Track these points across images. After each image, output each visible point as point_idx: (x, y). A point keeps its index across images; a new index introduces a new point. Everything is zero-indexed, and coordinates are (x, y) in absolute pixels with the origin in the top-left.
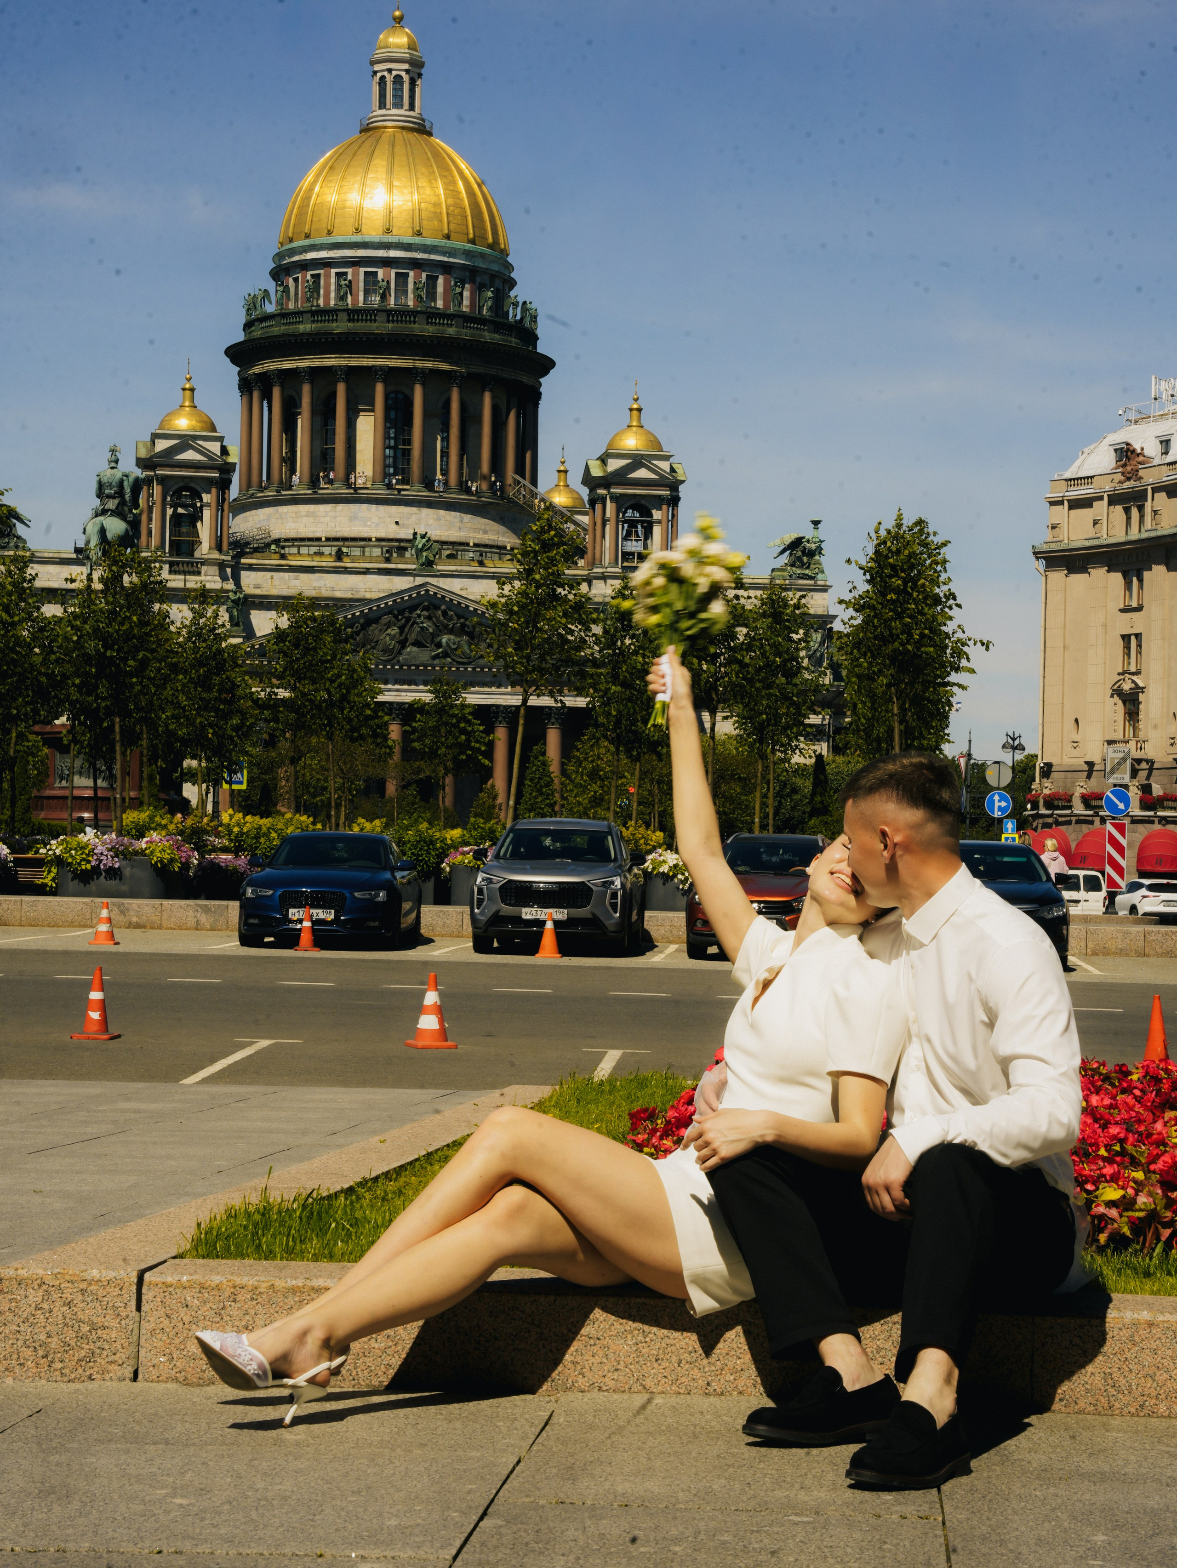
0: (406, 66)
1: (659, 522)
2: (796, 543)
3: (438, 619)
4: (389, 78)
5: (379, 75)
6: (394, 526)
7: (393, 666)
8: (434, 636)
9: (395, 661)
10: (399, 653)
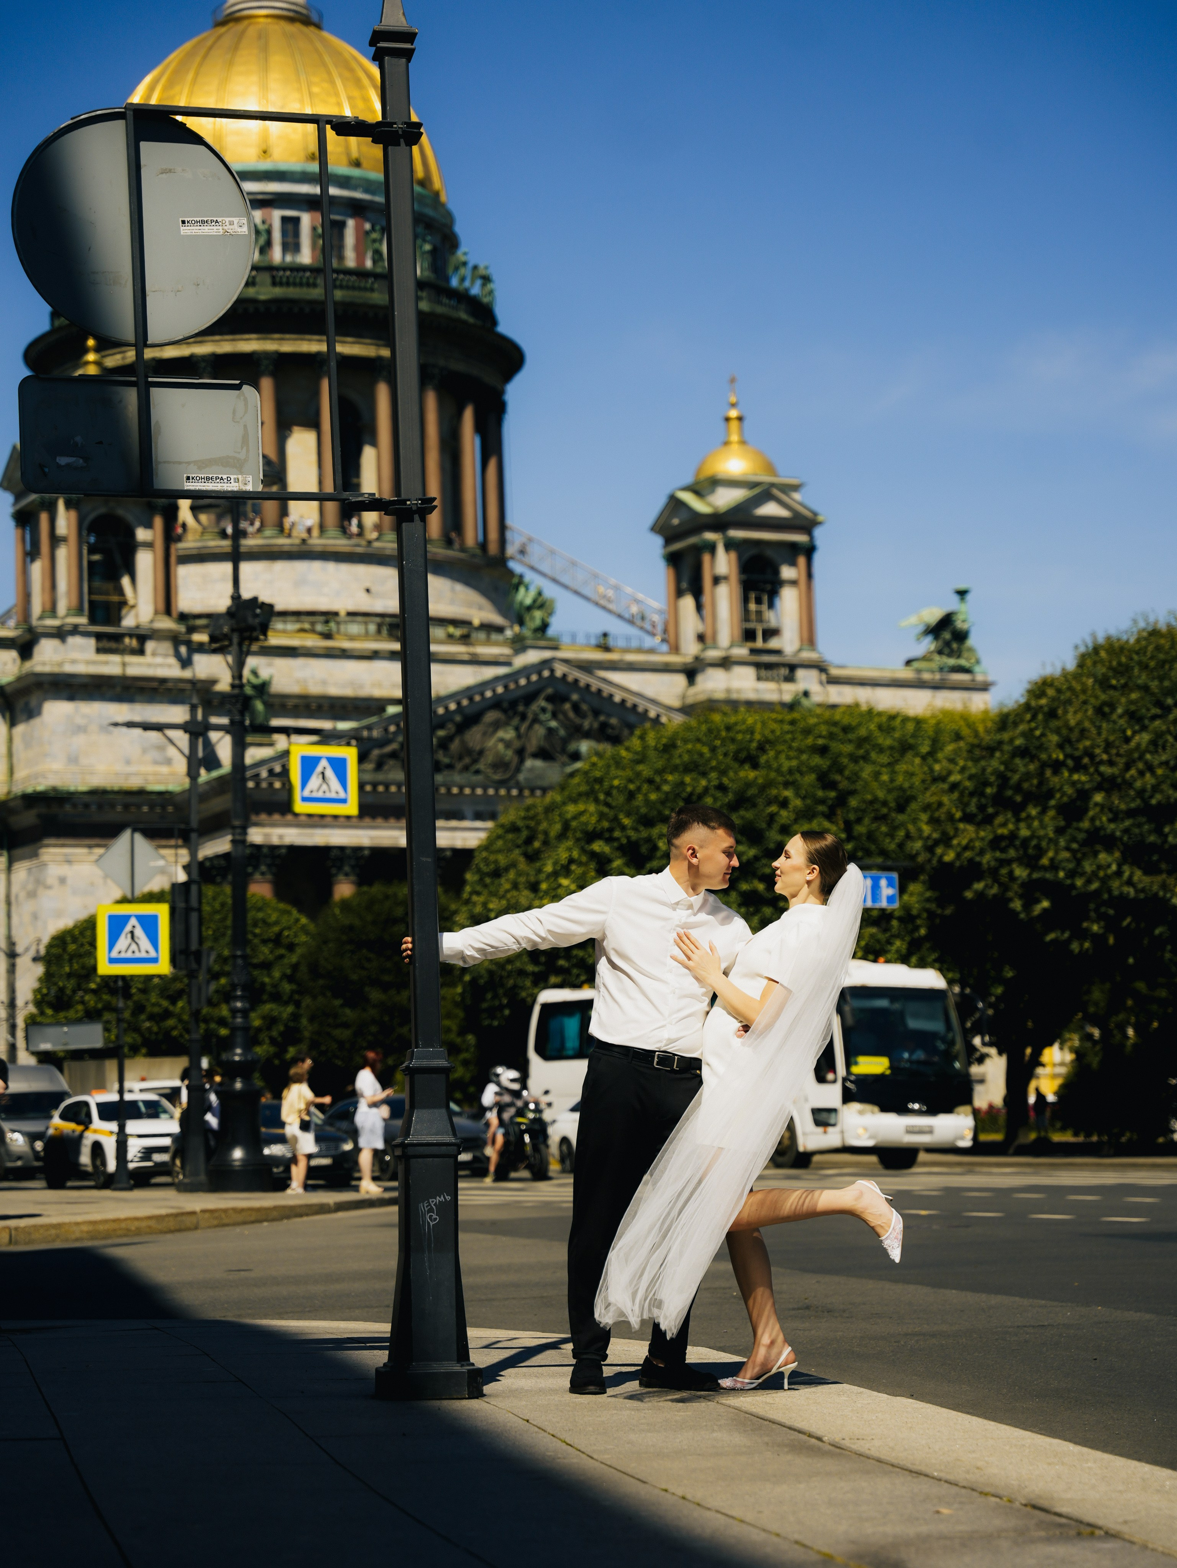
1: (794, 583)
3: (565, 714)
6: (364, 595)
7: (509, 791)
8: (565, 741)
9: (512, 783)
10: (518, 770)
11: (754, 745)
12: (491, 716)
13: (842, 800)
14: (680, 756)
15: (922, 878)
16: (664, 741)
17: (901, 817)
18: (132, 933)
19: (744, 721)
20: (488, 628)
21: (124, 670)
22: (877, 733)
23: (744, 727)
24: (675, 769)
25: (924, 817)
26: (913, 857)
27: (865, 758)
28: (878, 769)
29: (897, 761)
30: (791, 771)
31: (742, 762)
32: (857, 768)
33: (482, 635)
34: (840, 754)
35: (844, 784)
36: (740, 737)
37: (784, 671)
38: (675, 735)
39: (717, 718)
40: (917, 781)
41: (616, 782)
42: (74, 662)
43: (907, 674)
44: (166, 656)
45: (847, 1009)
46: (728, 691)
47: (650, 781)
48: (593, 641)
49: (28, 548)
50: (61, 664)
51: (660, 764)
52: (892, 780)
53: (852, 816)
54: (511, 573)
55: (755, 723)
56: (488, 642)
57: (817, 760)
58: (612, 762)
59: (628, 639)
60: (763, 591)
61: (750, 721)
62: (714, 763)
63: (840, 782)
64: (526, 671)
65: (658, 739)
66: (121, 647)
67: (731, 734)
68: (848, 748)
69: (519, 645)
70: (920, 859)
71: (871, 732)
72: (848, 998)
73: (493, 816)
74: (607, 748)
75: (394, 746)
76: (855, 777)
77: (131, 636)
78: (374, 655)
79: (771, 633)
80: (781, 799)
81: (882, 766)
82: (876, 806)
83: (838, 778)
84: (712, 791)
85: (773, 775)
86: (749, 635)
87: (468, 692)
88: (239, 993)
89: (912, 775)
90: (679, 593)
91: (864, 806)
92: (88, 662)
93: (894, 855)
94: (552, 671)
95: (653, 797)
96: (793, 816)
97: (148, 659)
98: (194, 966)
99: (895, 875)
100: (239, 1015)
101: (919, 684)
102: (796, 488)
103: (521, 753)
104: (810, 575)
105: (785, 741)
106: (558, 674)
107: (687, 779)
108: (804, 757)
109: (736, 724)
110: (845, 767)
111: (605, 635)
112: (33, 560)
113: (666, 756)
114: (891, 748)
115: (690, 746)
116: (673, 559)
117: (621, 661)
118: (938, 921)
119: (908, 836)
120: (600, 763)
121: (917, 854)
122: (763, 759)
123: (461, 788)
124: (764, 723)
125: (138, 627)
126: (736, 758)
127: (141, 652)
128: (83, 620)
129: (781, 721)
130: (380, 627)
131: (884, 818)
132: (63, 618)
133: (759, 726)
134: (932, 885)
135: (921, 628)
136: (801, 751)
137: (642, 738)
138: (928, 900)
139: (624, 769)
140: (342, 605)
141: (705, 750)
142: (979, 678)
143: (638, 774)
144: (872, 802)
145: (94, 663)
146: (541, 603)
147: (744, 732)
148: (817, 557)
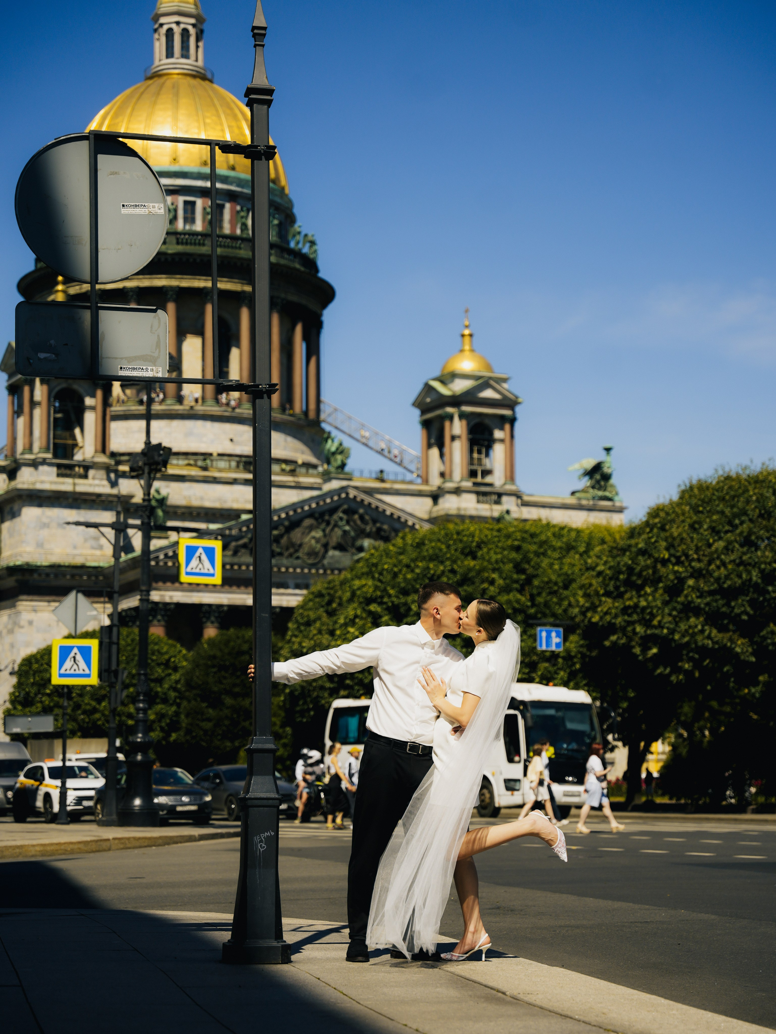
0: (193, 21)
1: (502, 441)
2: (597, 468)
3: (355, 522)
4: (177, 30)
5: (165, 27)
6: (229, 442)
7: (317, 570)
8: (354, 539)
9: (320, 565)
10: (324, 557)
11: (474, 544)
12: (307, 522)
13: (529, 581)
14: (427, 550)
15: (578, 632)
16: (417, 540)
17: (566, 593)
18: (74, 658)
19: (468, 529)
20: (308, 465)
21: (74, 488)
22: (552, 538)
23: (467, 533)
24: (423, 559)
25: (580, 593)
26: (573, 618)
27: (544, 554)
28: (552, 561)
29: (564, 557)
30: (497, 562)
31: (466, 555)
32: (539, 560)
33: (303, 470)
34: (528, 551)
35: (530, 571)
36: (465, 539)
37: (494, 497)
38: (425, 536)
39: (451, 526)
40: (576, 569)
41: (386, 567)
42: (42, 482)
43: (572, 501)
44: (102, 479)
45: (528, 715)
46: (459, 509)
47: (408, 566)
48: (374, 476)
49: (16, 408)
50: (34, 483)
51: (414, 555)
52: (561, 569)
53: (535, 591)
54: (323, 431)
55: (475, 530)
56: (307, 475)
57: (514, 555)
58: (383, 553)
59: (396, 474)
60: (482, 445)
61: (472, 529)
62: (448, 555)
63: (528, 569)
64: (331, 493)
65: (414, 540)
66: (73, 473)
67: (460, 537)
68: (534, 548)
69: (327, 476)
70: (577, 620)
71: (548, 538)
72: (529, 708)
73: (307, 587)
74: (380, 544)
75: (245, 540)
76: (537, 566)
77: (79, 466)
78: (234, 482)
79: (487, 472)
80: (490, 579)
81: (555, 559)
82: (550, 585)
83: (527, 566)
84: (447, 573)
85: (485, 564)
86: (473, 474)
87: (293, 506)
88: (142, 698)
89: (574, 565)
90: (429, 446)
91: (542, 585)
92: (51, 483)
93: (561, 617)
94: (347, 494)
95: (409, 576)
96: (497, 591)
97: (90, 481)
98: (113, 680)
99: (561, 630)
100: (141, 712)
101: (580, 508)
102: (505, 380)
103: (326, 546)
104: (512, 436)
105: (494, 542)
106: (351, 496)
107: (431, 566)
108: (506, 553)
109: (463, 530)
110: (531, 560)
111: (382, 472)
112: (18, 417)
113: (418, 550)
114: (561, 548)
115: (433, 544)
116: (426, 424)
117: (391, 488)
118: (587, 659)
119: (570, 605)
120: (376, 554)
121: (576, 616)
122: (479, 554)
123: (287, 568)
124: (481, 530)
125: (84, 461)
126: (462, 553)
127: (85, 476)
128: (49, 456)
129: (492, 529)
130: (238, 463)
131: (555, 593)
132: (37, 454)
133: (477, 532)
134: (584, 636)
135: (582, 471)
136: (504, 549)
137: (403, 538)
138: (582, 646)
139: (391, 558)
140: (215, 449)
141: (443, 547)
142: (618, 504)
143: (400, 561)
144: (547, 583)
145: (56, 483)
146: (341, 450)
147: (468, 536)
148: (517, 425)
